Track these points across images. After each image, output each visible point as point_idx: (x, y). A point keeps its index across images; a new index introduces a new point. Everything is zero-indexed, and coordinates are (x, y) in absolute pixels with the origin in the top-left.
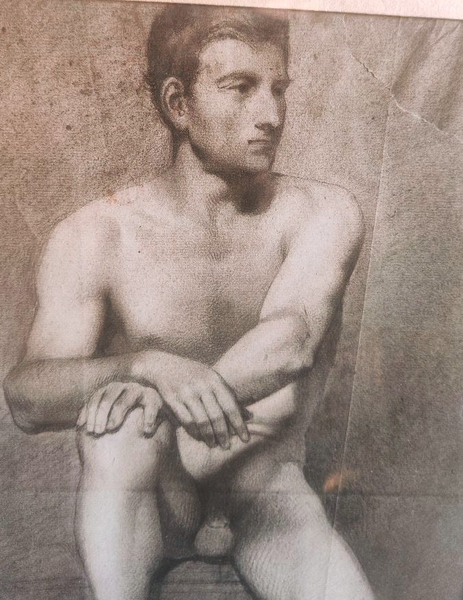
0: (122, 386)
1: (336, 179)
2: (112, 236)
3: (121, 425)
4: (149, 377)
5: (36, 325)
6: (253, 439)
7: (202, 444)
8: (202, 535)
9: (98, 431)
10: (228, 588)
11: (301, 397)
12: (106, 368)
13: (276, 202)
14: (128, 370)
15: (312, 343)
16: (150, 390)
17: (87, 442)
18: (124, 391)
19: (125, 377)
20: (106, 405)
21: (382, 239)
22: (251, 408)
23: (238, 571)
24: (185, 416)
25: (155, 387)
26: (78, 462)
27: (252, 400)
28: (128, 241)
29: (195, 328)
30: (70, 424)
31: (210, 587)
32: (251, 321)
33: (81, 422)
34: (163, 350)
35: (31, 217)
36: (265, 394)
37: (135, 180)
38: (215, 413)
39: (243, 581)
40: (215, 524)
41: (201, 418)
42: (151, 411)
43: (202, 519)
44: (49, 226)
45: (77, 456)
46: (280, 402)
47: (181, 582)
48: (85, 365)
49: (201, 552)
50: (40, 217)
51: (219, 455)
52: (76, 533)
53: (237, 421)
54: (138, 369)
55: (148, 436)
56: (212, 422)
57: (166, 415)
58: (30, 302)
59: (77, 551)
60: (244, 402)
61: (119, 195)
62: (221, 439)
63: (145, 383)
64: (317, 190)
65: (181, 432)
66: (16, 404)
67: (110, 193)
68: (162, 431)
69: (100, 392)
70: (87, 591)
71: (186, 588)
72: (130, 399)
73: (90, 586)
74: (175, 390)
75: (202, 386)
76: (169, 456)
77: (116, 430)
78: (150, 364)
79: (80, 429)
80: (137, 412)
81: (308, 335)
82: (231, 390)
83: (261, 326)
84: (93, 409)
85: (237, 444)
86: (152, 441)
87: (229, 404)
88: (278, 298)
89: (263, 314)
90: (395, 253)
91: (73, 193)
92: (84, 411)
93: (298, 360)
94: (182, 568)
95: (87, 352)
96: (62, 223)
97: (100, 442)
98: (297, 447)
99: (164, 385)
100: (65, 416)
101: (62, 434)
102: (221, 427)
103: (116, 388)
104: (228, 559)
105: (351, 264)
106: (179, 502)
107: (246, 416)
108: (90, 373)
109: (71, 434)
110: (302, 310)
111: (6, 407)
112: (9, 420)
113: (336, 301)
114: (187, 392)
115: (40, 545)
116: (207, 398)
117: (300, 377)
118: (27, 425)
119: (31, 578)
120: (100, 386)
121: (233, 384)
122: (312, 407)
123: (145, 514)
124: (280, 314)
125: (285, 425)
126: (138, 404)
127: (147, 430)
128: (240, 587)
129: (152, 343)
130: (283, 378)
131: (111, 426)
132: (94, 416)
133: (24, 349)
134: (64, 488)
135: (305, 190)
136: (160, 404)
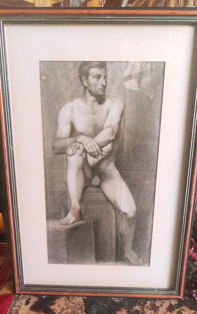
0: (75, 144)
1: (118, 96)
2: (73, 110)
3: (75, 153)
4: (81, 142)
5: (58, 130)
6: (103, 156)
7: (92, 157)
8: (93, 180)
9: (71, 155)
10: (99, 194)
11: (113, 146)
12: (72, 140)
13: (106, 101)
14: (76, 140)
15: (115, 134)
16: (81, 145)
17: (68, 157)
18: (76, 145)
19: (76, 142)
20: (72, 148)
21: (128, 110)
22: (103, 149)
23: (101, 189)
24: (89, 151)
25: (82, 144)
26: (66, 162)
27: (103, 147)
28: (76, 111)
29: (90, 130)
30: (64, 153)
31: (95, 194)
32: (102, 129)
33: (67, 152)
34: (83, 135)
35: (57, 106)
36: (105, 146)
37: (77, 98)
38: (95, 150)
39: (103, 192)
40: (96, 177)
41: (92, 151)
42: (81, 149)
43: (93, 176)
44: (60, 108)
45: (66, 161)
46: (109, 147)
47: (89, 192)
48: (68, 139)
49: (93, 184)
50: (58, 106)
51: (96, 160)
52: (66, 180)
53: (100, 152)
54: (79, 140)
55: (81, 156)
56: (94, 152)
57: (85, 151)
58: (57, 124)
59: (66, 184)
60: (101, 147)
61: (74, 101)
62: (97, 156)
63: (80, 143)
64: (114, 99)
65: (88, 154)
66: (54, 148)
67: (72, 101)
68: (84, 154)
69: (71, 145)
70: (68, 195)
71: (90, 194)
72: (77, 147)
73: (69, 193)
74: (86, 144)
75: (92, 144)
76: (85, 160)
77: (74, 154)
78: (81, 139)
79: (67, 154)
80: (79, 150)
81: (114, 132)
82: (98, 145)
83: (104, 130)
84: (69, 149)
85: (100, 158)
86: (82, 157)
87: (98, 148)
88: (107, 123)
89: (104, 127)
90: (131, 112)
91: (65, 101)
92: (67, 150)
93: (112, 138)
94: (89, 188)
95: (68, 136)
96: (63, 107)
97: (71, 157)
98: (113, 158)
99: (84, 143)
100: (64, 151)
101: (63, 155)
102: (96, 154)
103: (74, 144)
104: (99, 186)
105: (122, 116)
106: (88, 172)
107: (102, 151)
108: (69, 141)
109: (65, 155)
110: (112, 126)
111: (51, 149)
112: (52, 152)
113: (119, 123)
114: (89, 145)
115: (58, 182)
116: (93, 146)
117: (113, 141)
118: (56, 153)
119: (56, 191)
120: (71, 144)
122: (116, 149)
123: (81, 175)
124: (107, 127)
125: (110, 153)
126: (79, 148)
127: (81, 154)
128: (102, 194)
129: (81, 134)
130: (109, 142)
131: (73, 153)
132: (70, 151)
133: (55, 135)
134: (63, 169)
135: (112, 99)
136: (83, 148)
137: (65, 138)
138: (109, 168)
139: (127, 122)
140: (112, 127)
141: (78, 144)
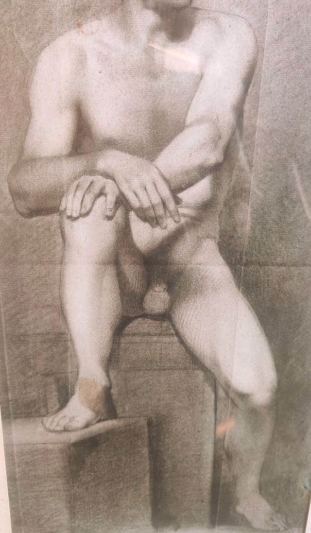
0: (90, 178)
1: (237, 11)
2: (81, 60)
3: (90, 210)
4: (109, 171)
5: (30, 130)
6: (183, 220)
7: (147, 224)
8: (148, 297)
9: (75, 215)
10: (166, 339)
12: (79, 164)
13: (195, 30)
14: (94, 165)
15: (222, 143)
16: (109, 181)
18: (92, 183)
19: (92, 171)
20: (79, 194)
21: (271, 59)
22: (180, 195)
23: (174, 326)
24: (134, 202)
25: (114, 180)
26: (61, 239)
27: (181, 189)
28: (92, 63)
29: (140, 132)
30: (54, 210)
31: (155, 338)
32: (180, 127)
33: (62, 208)
34: (117, 149)
35: (25, 45)
36: (190, 185)
37: (96, 15)
38: (156, 200)
39: (177, 334)
40: (157, 289)
41: (146, 204)
42: (111, 198)
43: (148, 285)
44: (35, 54)
45: (60, 236)
46: (201, 190)
47: (134, 335)
48: (64, 162)
49: (148, 311)
50: (30, 45)
51: (159, 234)
52: (61, 298)
53: (171, 205)
54: (102, 164)
55: (109, 218)
56: (153, 207)
57: (122, 201)
58: (25, 112)
59: (61, 311)
60: (176, 191)
61: (86, 28)
62: (160, 221)
63: (107, 175)
64: (225, 20)
65: (132, 214)
66: (17, 194)
67: (79, 25)
68: (119, 214)
69: (75, 184)
70: (69, 344)
71: (138, 339)
72: (96, 189)
73: (71, 340)
74: (127, 181)
75: (146, 178)
77: (87, 214)
78: (110, 161)
79: (61, 213)
80: (102, 199)
81: (220, 138)
82: (166, 181)
83: (187, 131)
84: (70, 197)
85: (171, 225)
86: (111, 222)
87: (166, 193)
88: (198, 108)
89: (188, 121)
90: (279, 70)
91: (53, 25)
92: (64, 199)
93: (213, 157)
94: (135, 323)
95: (65, 152)
96: (46, 50)
97: (76, 224)
98: (213, 226)
99: (119, 177)
100: (51, 204)
101: (48, 218)
102: (160, 211)
103: (86, 180)
104: (166, 316)
105: (249, 80)
107: (178, 201)
108: (68, 168)
109: (56, 217)
110: (215, 117)
111: (9, 197)
112: (12, 207)
114: (136, 183)
115: (36, 306)
116: (150, 187)
118: (25, 211)
119: (30, 333)
120: (76, 178)
121: (167, 176)
123: (109, 282)
125: (206, 207)
126: (102, 193)
127: (109, 213)
128: (176, 339)
129: (110, 144)
130: (203, 171)
131: (84, 211)
132: (71, 203)
133: (22, 150)
134: (51, 262)
135: (216, 20)
136: (117, 192)
137: (57, 158)
138: (200, 258)
139: (265, 105)
140: (215, 123)
141: (100, 181)
